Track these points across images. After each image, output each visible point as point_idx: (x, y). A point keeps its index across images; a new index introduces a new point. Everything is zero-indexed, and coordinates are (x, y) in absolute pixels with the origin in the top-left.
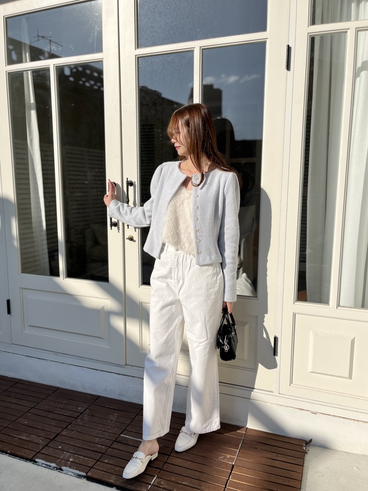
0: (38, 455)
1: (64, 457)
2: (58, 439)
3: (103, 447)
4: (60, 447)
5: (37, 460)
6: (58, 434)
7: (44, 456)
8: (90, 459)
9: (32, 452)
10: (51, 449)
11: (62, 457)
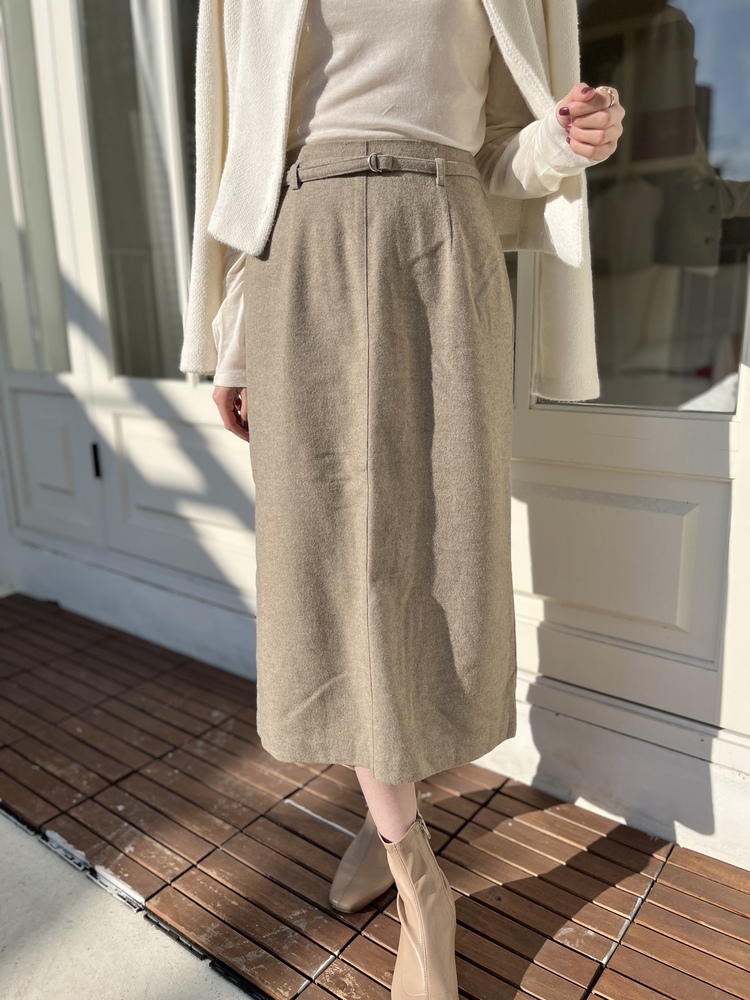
0: (58, 819)
1: (117, 836)
2: (127, 784)
3: (227, 827)
4: (121, 808)
5: (50, 833)
6: (135, 772)
7: (71, 825)
8: (174, 856)
9: (50, 808)
11: (109, 838)
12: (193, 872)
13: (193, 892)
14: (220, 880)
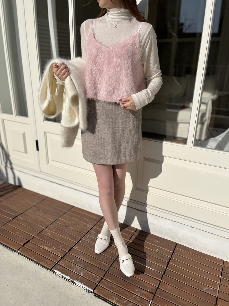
0: (56, 266)
1: (76, 270)
2: (71, 253)
3: (107, 265)
4: (73, 260)
5: (55, 271)
6: (72, 248)
7: (61, 268)
8: (96, 276)
9: (52, 262)
10: (67, 261)
11: (74, 271)
12: (103, 280)
13: (105, 287)
14: (111, 282)
